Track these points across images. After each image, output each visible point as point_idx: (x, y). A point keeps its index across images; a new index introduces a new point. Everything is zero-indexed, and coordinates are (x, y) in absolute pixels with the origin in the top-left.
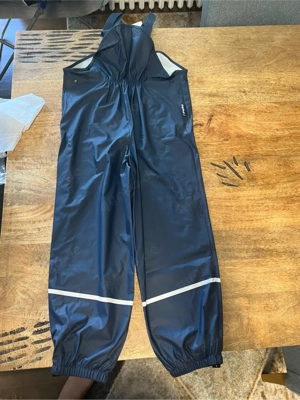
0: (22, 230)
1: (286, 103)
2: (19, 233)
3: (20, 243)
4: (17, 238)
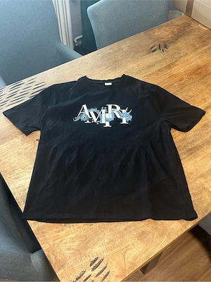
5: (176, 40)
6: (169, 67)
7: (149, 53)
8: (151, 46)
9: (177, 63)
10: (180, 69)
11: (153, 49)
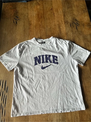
0: (74, 117)
1: (29, 34)
2: (75, 118)
3: (79, 117)
4: (77, 118)
5: (16, 10)
6: (30, 24)
7: (16, 26)
8: (13, 22)
9: (30, 20)
10: (34, 22)
11: (15, 22)
